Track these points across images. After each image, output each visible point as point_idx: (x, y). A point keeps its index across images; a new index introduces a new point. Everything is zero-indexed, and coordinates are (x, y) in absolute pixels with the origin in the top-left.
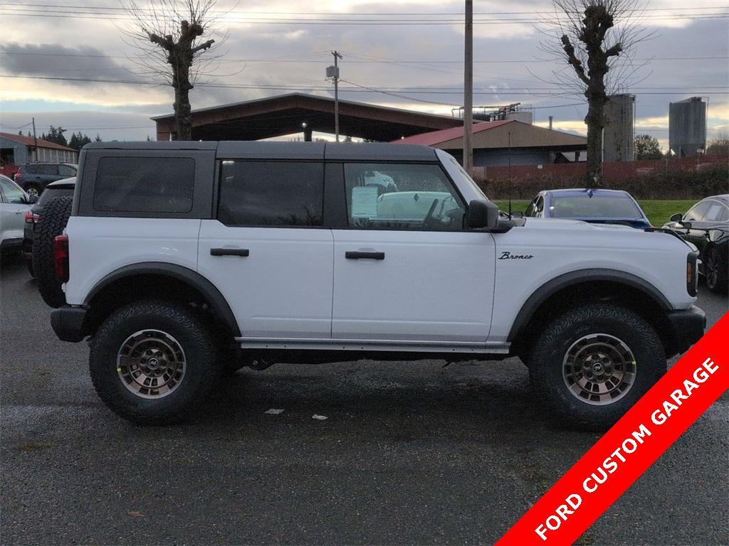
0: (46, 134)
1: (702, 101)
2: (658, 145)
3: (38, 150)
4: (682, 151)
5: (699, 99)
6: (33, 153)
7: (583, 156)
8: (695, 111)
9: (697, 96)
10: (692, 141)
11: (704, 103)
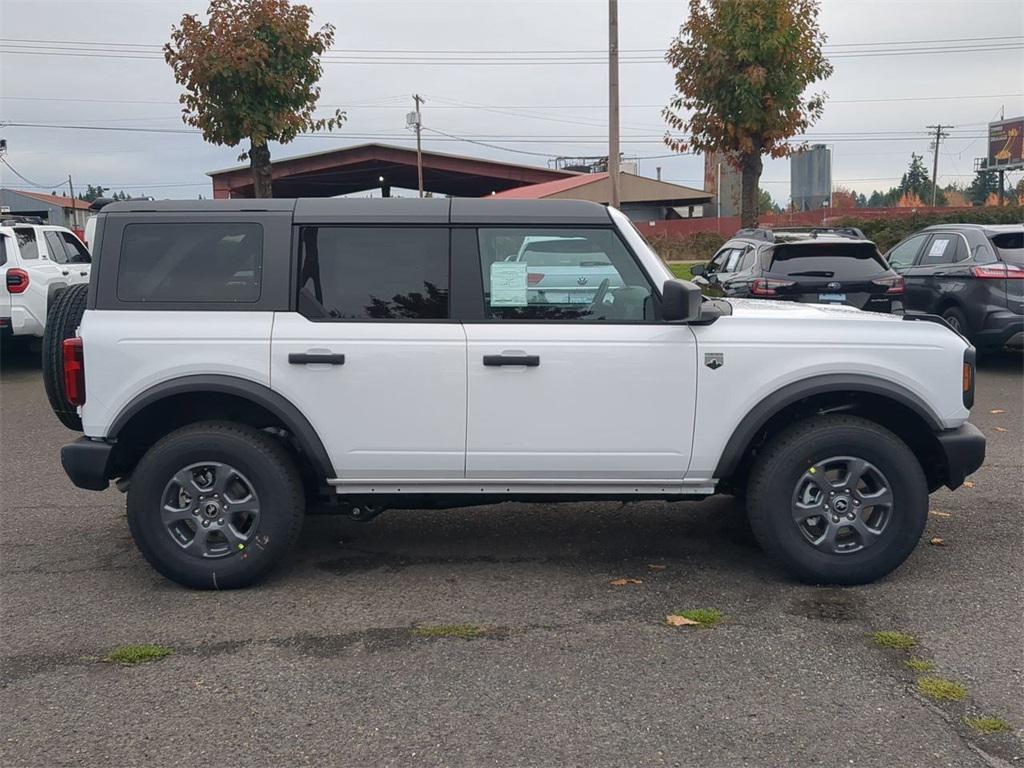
0: (84, 194)
1: (827, 148)
2: (769, 198)
3: (77, 212)
4: (806, 204)
5: (823, 146)
6: (71, 216)
7: (698, 211)
8: (819, 159)
9: (822, 143)
10: (816, 193)
11: (829, 150)
